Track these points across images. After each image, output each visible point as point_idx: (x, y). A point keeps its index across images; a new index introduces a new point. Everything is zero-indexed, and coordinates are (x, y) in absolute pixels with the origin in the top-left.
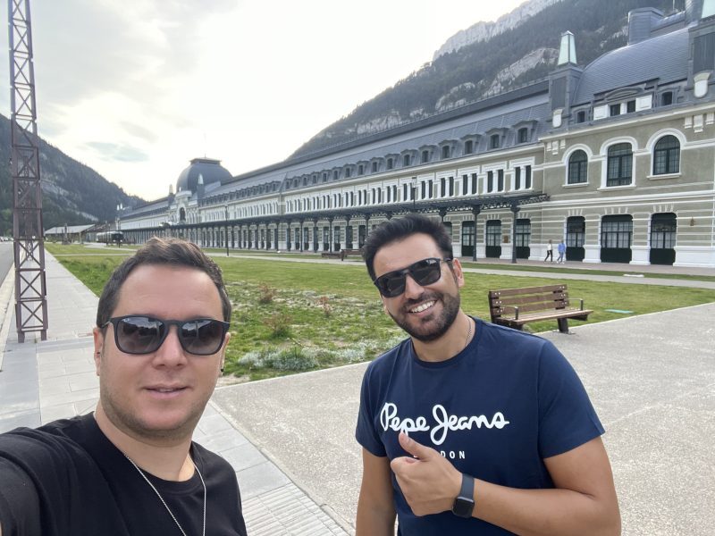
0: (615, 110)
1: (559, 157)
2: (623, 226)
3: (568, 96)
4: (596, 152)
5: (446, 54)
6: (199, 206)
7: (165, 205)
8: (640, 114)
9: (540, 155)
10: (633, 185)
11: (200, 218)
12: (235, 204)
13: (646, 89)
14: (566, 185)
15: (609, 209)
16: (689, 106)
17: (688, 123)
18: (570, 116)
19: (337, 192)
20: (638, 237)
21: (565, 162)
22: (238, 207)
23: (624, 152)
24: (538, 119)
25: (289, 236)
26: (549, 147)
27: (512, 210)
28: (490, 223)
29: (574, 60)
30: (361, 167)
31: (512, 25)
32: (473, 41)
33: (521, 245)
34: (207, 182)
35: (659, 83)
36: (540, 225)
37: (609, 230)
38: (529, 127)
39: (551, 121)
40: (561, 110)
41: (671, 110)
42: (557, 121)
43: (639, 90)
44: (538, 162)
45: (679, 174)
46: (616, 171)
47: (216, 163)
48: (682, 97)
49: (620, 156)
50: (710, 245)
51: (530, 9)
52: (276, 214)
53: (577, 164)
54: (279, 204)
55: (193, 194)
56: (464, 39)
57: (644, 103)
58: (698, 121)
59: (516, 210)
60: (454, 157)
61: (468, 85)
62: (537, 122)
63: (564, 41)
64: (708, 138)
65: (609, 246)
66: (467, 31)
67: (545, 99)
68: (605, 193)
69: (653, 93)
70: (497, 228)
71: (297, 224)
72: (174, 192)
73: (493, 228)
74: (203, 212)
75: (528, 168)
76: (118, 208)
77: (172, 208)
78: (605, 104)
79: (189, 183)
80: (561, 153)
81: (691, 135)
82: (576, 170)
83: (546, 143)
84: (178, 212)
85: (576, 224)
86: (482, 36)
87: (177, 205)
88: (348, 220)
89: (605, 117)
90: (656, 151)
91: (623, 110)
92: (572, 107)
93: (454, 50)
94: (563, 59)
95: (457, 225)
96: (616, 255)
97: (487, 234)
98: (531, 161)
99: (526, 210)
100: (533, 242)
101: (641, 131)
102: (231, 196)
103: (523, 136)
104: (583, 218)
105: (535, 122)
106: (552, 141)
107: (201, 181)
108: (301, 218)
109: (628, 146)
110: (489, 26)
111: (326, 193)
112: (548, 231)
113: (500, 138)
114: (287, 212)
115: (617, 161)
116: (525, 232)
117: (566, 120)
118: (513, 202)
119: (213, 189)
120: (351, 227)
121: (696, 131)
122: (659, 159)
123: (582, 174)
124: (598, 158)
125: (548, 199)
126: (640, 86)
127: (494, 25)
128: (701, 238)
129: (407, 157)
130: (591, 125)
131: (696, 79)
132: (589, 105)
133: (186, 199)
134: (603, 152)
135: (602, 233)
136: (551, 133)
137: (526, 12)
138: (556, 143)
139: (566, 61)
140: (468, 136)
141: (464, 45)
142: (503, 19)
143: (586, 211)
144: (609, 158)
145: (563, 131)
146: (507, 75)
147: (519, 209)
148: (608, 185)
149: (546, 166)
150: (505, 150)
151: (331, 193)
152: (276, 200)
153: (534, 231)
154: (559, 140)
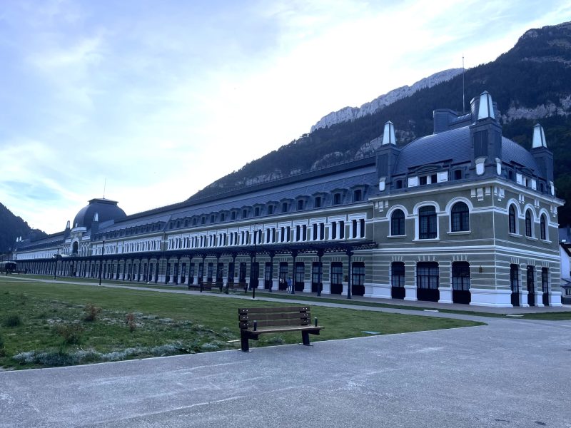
0: (423, 181)
1: (384, 214)
2: (432, 271)
3: (389, 168)
4: (411, 212)
5: (320, 128)
6: (92, 241)
7: (61, 239)
8: (441, 185)
9: (371, 212)
10: (437, 238)
11: (92, 251)
12: (124, 240)
13: (444, 167)
14: (390, 236)
15: (422, 257)
16: (472, 181)
17: (473, 193)
18: (391, 183)
19: (212, 233)
20: (444, 281)
21: (388, 218)
22: (126, 243)
23: (430, 212)
24: (369, 184)
25: (168, 270)
26: (377, 206)
27: (347, 254)
28: (334, 264)
29: (393, 142)
30: (234, 213)
31: (372, 111)
32: (342, 120)
33: (357, 284)
34: (101, 220)
35: (452, 163)
36: (371, 268)
37: (423, 274)
38: (363, 189)
39: (378, 186)
40: (384, 178)
41: (461, 183)
42: (382, 186)
43: (439, 167)
44: (370, 217)
45: (470, 231)
46: (426, 227)
47: (113, 204)
48: (468, 174)
49: (427, 215)
50: (494, 288)
51: (386, 100)
52: (159, 250)
53: (397, 220)
54: (163, 242)
55: (88, 229)
56: (335, 119)
57: (442, 177)
58: (480, 193)
59: (350, 254)
60: (306, 209)
61: (337, 153)
62: (368, 186)
63: (387, 128)
64: (488, 205)
65: (423, 286)
66: (337, 112)
67: (373, 170)
68: (418, 244)
69: (448, 170)
70: (339, 269)
71: (175, 260)
72: (71, 227)
73: (336, 268)
74: (94, 246)
75: (362, 221)
76: (17, 241)
77: (67, 241)
78: (416, 176)
79: (85, 219)
80: (386, 210)
81: (476, 203)
82: (397, 225)
83: (374, 203)
84: (71, 246)
85: (398, 269)
86: (349, 117)
87: (72, 239)
88: (218, 257)
89: (416, 185)
90: (453, 213)
91: (429, 181)
92: (393, 176)
93: (327, 126)
94: (386, 141)
95: (309, 265)
96: (428, 294)
97: (332, 273)
98: (364, 216)
99: (359, 254)
100: (367, 282)
101: (442, 198)
102: (121, 233)
103: (358, 196)
104: (403, 264)
105: (367, 186)
106: (379, 201)
107: (96, 218)
108: (179, 254)
109: (433, 208)
110: (355, 110)
111: (203, 234)
112: (378, 273)
113: (341, 196)
114: (169, 249)
115: (426, 220)
116: (361, 273)
117: (389, 186)
118: (348, 248)
119: (107, 226)
120: (223, 264)
121: (479, 200)
122: (455, 220)
123: (401, 228)
124: (413, 216)
125: (377, 246)
126: (440, 164)
127: (358, 110)
128: (488, 283)
129: (271, 207)
130: (406, 191)
131: (476, 161)
132: (405, 176)
133: (81, 234)
134: (416, 212)
135: (417, 276)
136: (378, 195)
137: (383, 102)
138: (381, 203)
139: (388, 142)
140: (317, 193)
141: (335, 123)
142: (366, 106)
143: (405, 258)
144: (421, 217)
145: (387, 194)
146: (368, 148)
147: (353, 254)
148: (420, 238)
149: (375, 220)
150: (345, 206)
151: (207, 234)
152: (159, 238)
153: (367, 273)
154: (384, 201)
